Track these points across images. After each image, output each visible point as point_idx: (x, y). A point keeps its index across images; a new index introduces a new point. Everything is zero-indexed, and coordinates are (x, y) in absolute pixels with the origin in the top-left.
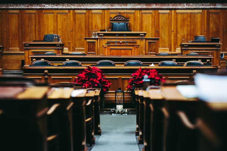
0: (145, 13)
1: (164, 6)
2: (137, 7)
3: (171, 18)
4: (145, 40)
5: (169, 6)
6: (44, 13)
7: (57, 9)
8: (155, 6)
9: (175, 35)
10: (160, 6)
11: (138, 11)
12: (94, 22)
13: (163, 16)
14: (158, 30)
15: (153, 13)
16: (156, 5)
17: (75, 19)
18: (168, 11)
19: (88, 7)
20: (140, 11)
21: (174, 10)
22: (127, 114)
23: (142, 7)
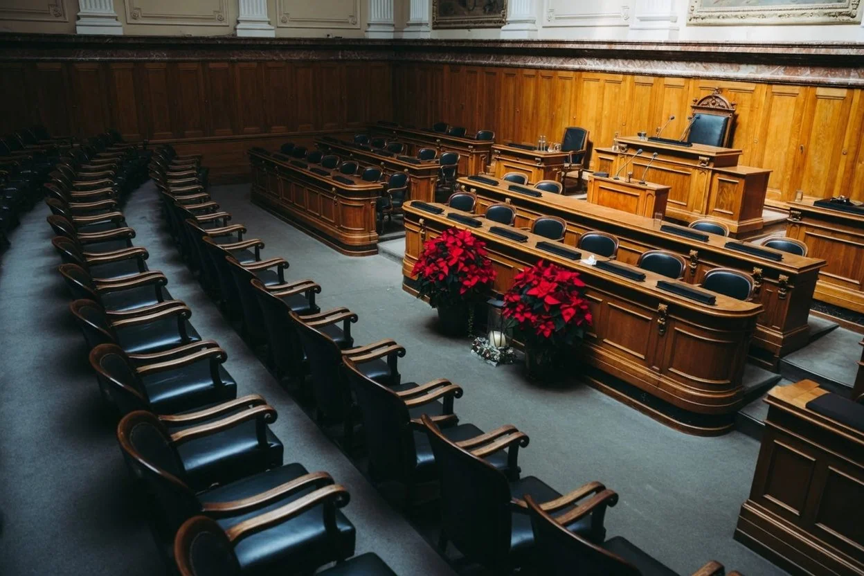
0: (780, 94)
1: (835, 76)
2: (760, 76)
3: (847, 113)
4: (710, 173)
5: (849, 76)
6: (585, 80)
7: (604, 72)
8: (808, 75)
9: (849, 164)
10: (822, 76)
11: (765, 87)
12: (665, 106)
13: (826, 104)
14: (806, 144)
15: (801, 96)
16: (811, 72)
17: (632, 98)
18: (843, 93)
19: (659, 71)
20: (769, 86)
21: (860, 91)
22: (494, 364)
23: (775, 76)
